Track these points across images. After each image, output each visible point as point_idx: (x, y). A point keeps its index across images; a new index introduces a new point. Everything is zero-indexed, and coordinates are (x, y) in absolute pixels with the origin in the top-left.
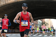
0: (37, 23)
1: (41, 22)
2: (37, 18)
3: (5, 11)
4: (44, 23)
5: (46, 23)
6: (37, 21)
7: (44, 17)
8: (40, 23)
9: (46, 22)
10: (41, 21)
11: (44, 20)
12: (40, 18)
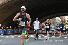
0: (55, 21)
1: (60, 20)
2: (55, 15)
3: (15, 6)
4: (64, 21)
5: (66, 21)
6: (55, 18)
7: (64, 14)
8: (59, 22)
9: (66, 19)
10: (60, 18)
11: (64, 17)
12: (59, 14)
